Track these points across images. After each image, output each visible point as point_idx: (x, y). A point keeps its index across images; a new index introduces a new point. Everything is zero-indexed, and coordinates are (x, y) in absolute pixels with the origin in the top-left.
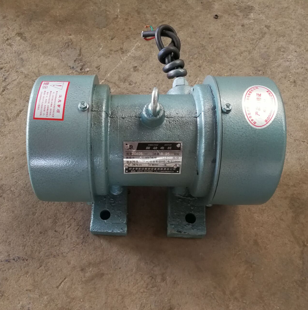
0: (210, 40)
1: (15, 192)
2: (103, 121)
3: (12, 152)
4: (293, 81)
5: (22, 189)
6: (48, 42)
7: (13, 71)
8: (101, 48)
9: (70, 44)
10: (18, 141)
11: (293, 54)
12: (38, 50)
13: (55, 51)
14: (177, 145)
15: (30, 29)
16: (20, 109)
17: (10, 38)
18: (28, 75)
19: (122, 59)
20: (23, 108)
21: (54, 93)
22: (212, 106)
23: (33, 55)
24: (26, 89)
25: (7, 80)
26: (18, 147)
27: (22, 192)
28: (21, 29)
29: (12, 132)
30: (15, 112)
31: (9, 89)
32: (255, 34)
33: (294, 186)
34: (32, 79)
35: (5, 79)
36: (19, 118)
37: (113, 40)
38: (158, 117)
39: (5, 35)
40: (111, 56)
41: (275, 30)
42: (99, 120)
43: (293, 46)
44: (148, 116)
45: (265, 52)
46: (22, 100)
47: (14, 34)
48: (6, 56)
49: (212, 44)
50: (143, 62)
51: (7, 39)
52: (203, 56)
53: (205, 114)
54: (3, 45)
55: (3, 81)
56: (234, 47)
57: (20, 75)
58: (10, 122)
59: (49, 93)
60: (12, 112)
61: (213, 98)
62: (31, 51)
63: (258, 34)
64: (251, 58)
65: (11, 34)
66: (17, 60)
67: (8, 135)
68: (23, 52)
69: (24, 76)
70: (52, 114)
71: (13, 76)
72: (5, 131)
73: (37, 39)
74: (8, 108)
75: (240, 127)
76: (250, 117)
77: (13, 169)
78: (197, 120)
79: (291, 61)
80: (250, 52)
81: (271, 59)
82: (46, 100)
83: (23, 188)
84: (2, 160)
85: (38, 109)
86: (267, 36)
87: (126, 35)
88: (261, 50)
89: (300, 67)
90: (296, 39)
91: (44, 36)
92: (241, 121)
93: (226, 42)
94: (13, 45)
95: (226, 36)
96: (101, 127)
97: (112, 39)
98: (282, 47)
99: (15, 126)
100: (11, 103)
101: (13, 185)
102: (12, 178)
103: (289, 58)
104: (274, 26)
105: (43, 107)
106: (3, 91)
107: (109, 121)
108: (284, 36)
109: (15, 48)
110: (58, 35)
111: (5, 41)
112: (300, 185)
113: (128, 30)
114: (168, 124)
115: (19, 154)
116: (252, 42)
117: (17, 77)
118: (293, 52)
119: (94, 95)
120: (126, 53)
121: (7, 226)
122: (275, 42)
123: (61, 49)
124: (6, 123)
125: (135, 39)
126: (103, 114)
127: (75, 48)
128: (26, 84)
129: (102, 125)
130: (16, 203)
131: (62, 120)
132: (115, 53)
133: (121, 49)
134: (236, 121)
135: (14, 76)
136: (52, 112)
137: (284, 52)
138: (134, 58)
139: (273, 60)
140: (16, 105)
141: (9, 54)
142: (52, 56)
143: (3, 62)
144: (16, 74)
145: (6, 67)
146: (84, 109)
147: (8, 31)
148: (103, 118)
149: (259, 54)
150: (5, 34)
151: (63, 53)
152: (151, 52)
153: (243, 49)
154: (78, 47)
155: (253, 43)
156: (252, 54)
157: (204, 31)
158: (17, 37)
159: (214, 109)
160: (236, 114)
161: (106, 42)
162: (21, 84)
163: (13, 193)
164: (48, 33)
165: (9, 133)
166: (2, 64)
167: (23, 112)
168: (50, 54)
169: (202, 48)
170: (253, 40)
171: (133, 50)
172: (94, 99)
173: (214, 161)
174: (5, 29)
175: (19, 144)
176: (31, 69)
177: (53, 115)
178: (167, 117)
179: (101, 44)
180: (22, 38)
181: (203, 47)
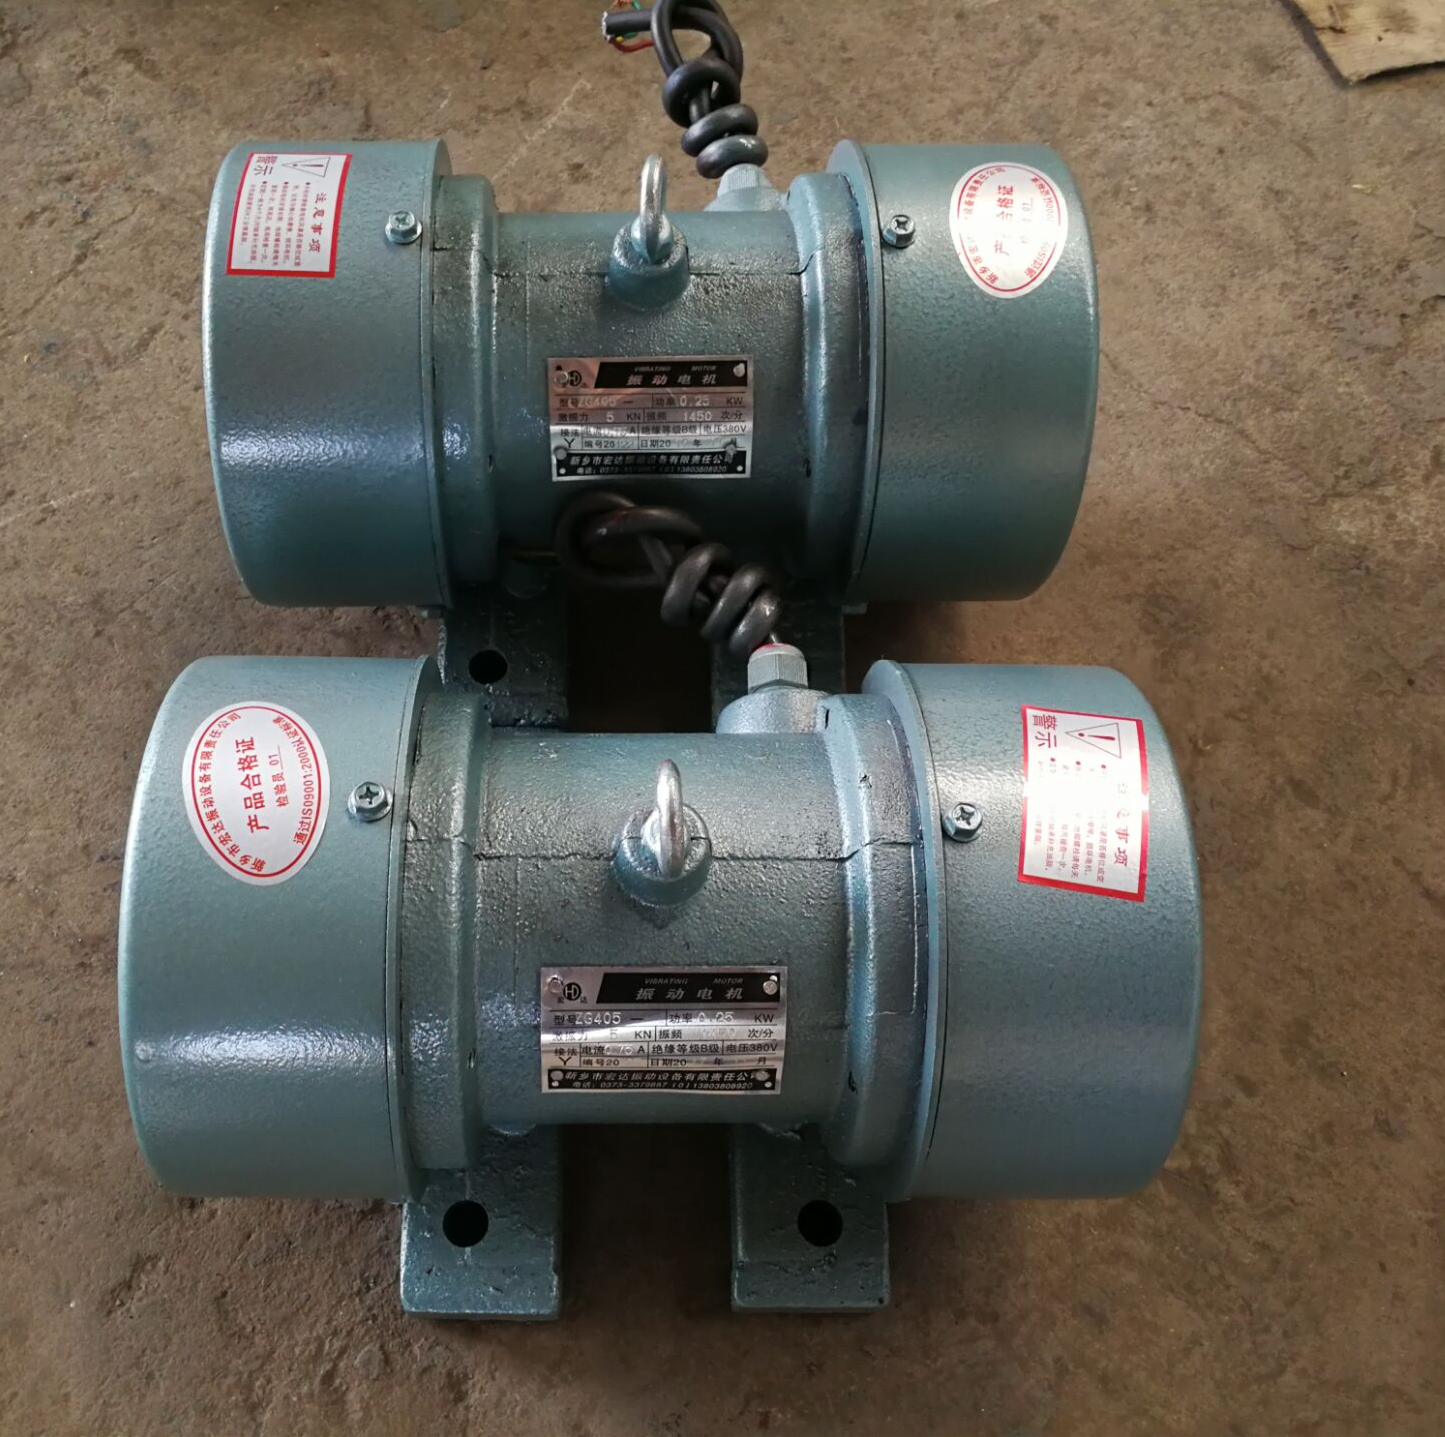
0: (846, 67)
1: (150, 618)
2: (474, 283)
3: (128, 477)
4: (1142, 204)
5: (177, 606)
6: (244, 80)
7: (113, 186)
8: (446, 102)
9: (327, 86)
10: (150, 437)
11: (1138, 112)
12: (208, 112)
13: (268, 116)
14: (735, 370)
15: (169, 32)
16: (152, 324)
17: (95, 67)
18: (173, 200)
19: (527, 138)
20: (163, 318)
21: (297, 187)
22: (852, 230)
23: (187, 127)
24: (169, 252)
25: (92, 220)
26: (151, 459)
27: (177, 613)
28: (132, 34)
29: (125, 407)
30: (132, 335)
31: (103, 252)
32: (1003, 44)
33: (1156, 557)
34: (189, 215)
35: (86, 215)
36: (147, 356)
37: (488, 74)
38: (667, 265)
39: (73, 56)
40: (483, 130)
41: (1075, 31)
42: (459, 278)
43: (1140, 87)
44: (630, 260)
45: (1042, 107)
46: (157, 289)
47: (107, 52)
48: (81, 134)
49: (853, 83)
50: (606, 149)
51: (81, 69)
52: (823, 124)
53: (825, 258)
54: (70, 95)
55: (77, 223)
56: (933, 90)
57: (143, 202)
58: (115, 370)
59: (280, 190)
60: (120, 335)
61: (854, 205)
62: (179, 115)
63: (1015, 43)
64: (993, 128)
65: (97, 53)
66: (128, 147)
67: (111, 414)
68: (148, 119)
69: (156, 206)
70: (292, 255)
71: (115, 205)
72: (98, 404)
73: (197, 69)
74: (102, 319)
75: (943, 291)
76: (977, 260)
77: (138, 537)
78: (800, 282)
79: (1133, 137)
80: (989, 109)
81: (1065, 130)
82: (271, 208)
83: (180, 602)
84: (95, 504)
85: (244, 240)
86: (1048, 55)
87: (537, 54)
88: (1029, 101)
89: (1164, 155)
90: (1149, 60)
91: (226, 58)
92: (948, 274)
93: (901, 76)
94: (107, 91)
95: (902, 54)
96: (468, 303)
97: (485, 68)
98: (1102, 89)
99: (134, 385)
100: (112, 303)
101: (142, 594)
102: (135, 568)
103: (1128, 128)
104: (1070, 19)
105: (262, 233)
106: (80, 259)
107: (495, 286)
108: (1107, 52)
109: (115, 101)
110: (281, 53)
111: (74, 77)
112: (1177, 554)
113: (544, 34)
114: (702, 295)
115: (158, 484)
116: (994, 73)
117: (130, 210)
118: (1141, 105)
119: (440, 201)
120: (541, 119)
121: (127, 735)
122: (1074, 72)
123: (293, 106)
124: (100, 373)
125: (569, 66)
126: (474, 260)
127: (347, 104)
128: (169, 233)
129: (469, 294)
130: (155, 655)
131: (331, 274)
132: (499, 116)
133: (521, 103)
134: (932, 272)
135: (117, 204)
136: (293, 249)
137: (1107, 105)
138: (573, 134)
139: (1070, 136)
140: (133, 309)
141: (94, 126)
142: (261, 130)
143: (73, 154)
144: (125, 198)
145: (84, 175)
146: (405, 238)
147: (82, 41)
148: (473, 273)
149: (1020, 116)
150: (73, 52)
151: (301, 121)
152: (631, 112)
153: (964, 97)
154: (357, 97)
155: (998, 77)
156: (996, 115)
157: (823, 35)
158: (119, 64)
159: (857, 239)
160: (930, 250)
161: (462, 78)
162: (150, 235)
163: (143, 618)
164: (239, 50)
165: (116, 411)
166: (68, 161)
167: (162, 332)
168: (251, 126)
169: (817, 98)
170: (998, 65)
171: (564, 107)
172: (439, 212)
173: (862, 418)
174: (72, 35)
175: (157, 446)
176: (182, 178)
177: (297, 258)
178: (699, 275)
179: (446, 87)
180: (138, 67)
181: (819, 92)
